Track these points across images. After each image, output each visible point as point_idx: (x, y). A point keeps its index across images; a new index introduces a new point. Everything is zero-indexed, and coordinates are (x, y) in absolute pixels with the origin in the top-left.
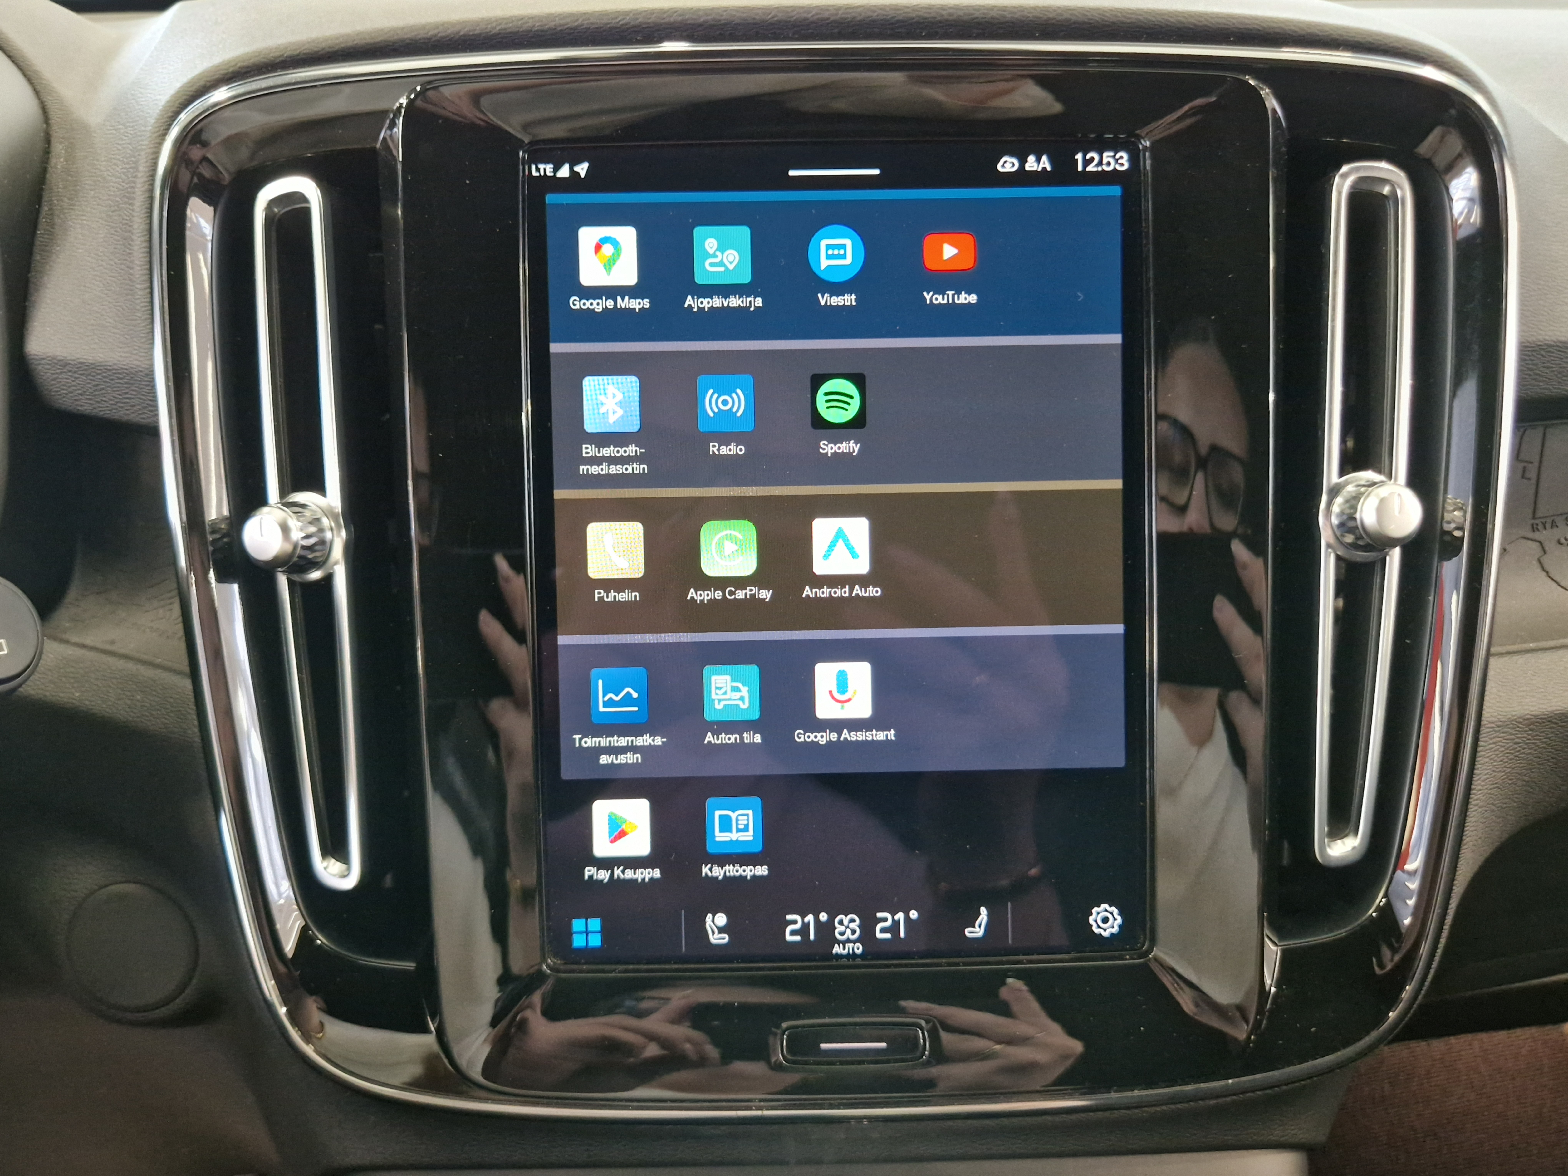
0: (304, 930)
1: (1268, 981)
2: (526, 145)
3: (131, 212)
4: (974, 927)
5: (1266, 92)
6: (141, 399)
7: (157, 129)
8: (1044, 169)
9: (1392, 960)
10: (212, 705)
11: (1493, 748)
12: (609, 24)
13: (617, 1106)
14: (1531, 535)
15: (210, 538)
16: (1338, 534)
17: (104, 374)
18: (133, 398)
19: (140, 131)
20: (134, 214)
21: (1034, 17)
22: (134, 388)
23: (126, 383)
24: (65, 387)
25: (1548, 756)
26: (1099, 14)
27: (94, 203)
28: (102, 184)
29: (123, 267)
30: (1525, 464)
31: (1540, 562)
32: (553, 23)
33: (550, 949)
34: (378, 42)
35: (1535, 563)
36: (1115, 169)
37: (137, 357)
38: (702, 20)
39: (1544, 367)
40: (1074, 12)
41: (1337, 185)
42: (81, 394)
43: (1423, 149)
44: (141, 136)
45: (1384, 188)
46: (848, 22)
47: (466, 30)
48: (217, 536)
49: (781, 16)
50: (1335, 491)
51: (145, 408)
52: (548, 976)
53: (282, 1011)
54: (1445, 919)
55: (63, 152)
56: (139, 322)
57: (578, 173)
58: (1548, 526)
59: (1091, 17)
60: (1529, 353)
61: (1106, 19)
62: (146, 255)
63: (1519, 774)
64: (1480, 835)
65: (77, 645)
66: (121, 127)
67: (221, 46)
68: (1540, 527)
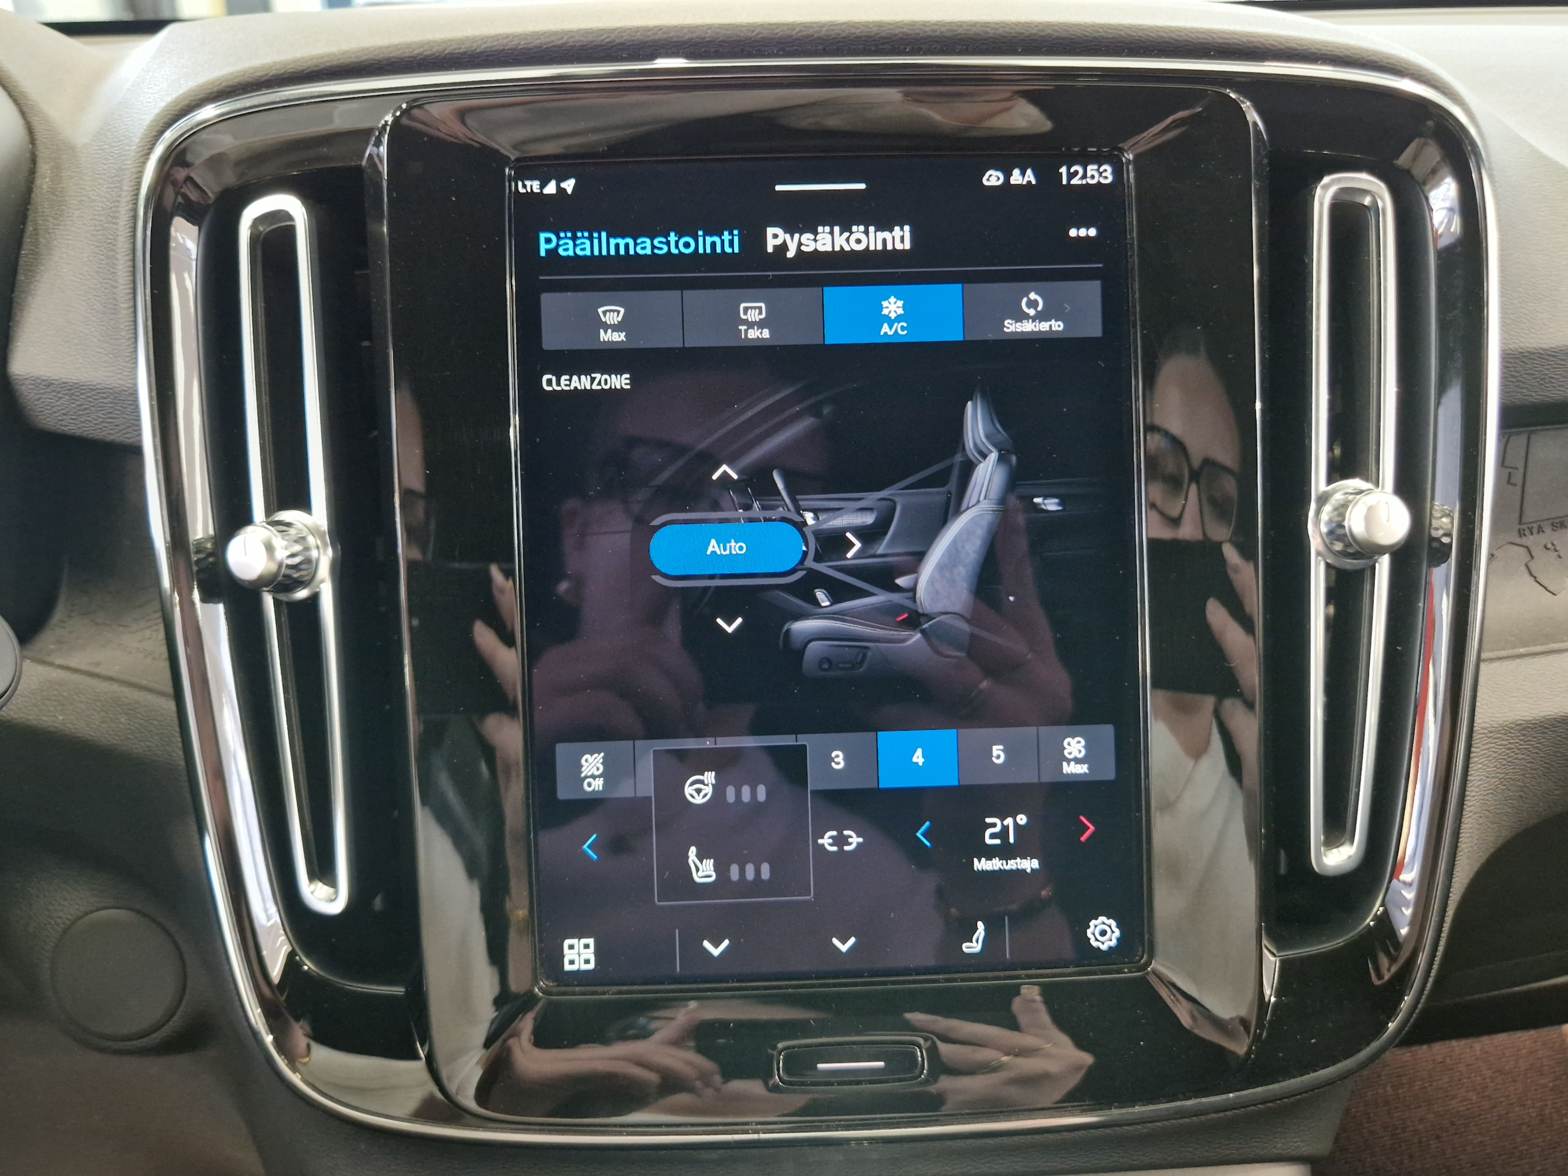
0: (291, 956)
1: (1267, 991)
2: (513, 162)
3: (115, 231)
4: (971, 942)
5: (1246, 105)
6: (124, 418)
7: (141, 149)
8: (1029, 182)
9: (1389, 970)
10: (196, 728)
11: (1486, 754)
12: (594, 41)
13: (612, 1131)
14: (1518, 540)
15: (194, 558)
16: (1328, 542)
17: (89, 394)
18: (117, 418)
19: (125, 151)
20: (119, 233)
21: (1016, 33)
22: (119, 408)
23: (111, 403)
24: (49, 408)
25: (1541, 761)
26: (1080, 29)
27: (80, 222)
28: (87, 204)
29: (107, 286)
30: (1510, 470)
31: (1527, 566)
32: (539, 41)
33: (543, 971)
34: (363, 61)
35: (1523, 568)
36: (1099, 182)
37: (120, 376)
38: (687, 37)
39: (1526, 374)
40: (1055, 28)
41: (1319, 196)
42: (64, 414)
43: (1403, 160)
44: (125, 155)
45: (1365, 199)
46: (833, 39)
47: (451, 48)
48: (201, 556)
49: (765, 33)
50: (1323, 499)
51: (129, 427)
52: (539, 999)
53: (269, 1039)
54: (1442, 927)
55: (49, 172)
56: (123, 341)
57: (565, 190)
58: (1535, 531)
59: (1073, 33)
60: (1512, 360)
61: (1088, 34)
62: (130, 274)
63: (1513, 780)
64: (1476, 841)
65: (62, 667)
66: (106, 146)
67: (206, 66)
68: (1527, 532)
